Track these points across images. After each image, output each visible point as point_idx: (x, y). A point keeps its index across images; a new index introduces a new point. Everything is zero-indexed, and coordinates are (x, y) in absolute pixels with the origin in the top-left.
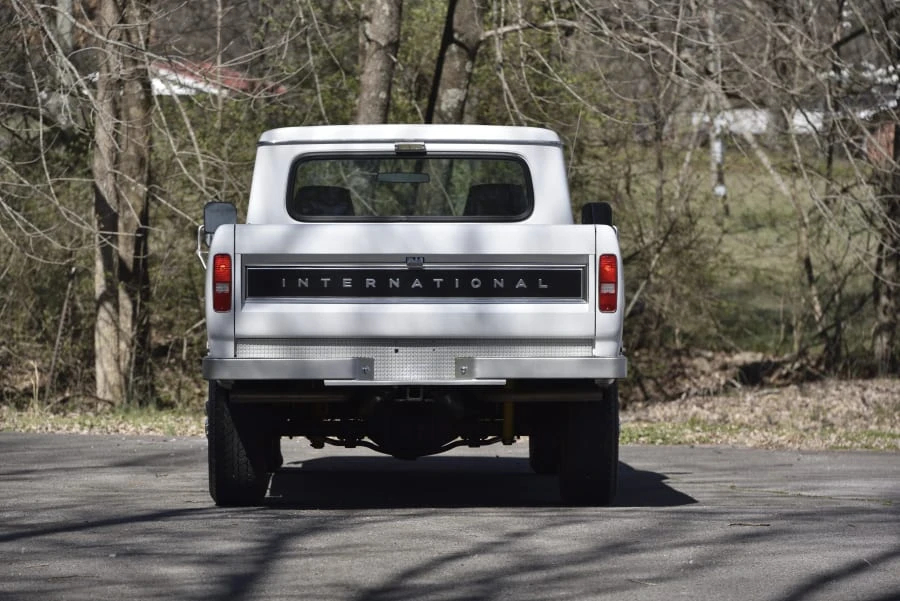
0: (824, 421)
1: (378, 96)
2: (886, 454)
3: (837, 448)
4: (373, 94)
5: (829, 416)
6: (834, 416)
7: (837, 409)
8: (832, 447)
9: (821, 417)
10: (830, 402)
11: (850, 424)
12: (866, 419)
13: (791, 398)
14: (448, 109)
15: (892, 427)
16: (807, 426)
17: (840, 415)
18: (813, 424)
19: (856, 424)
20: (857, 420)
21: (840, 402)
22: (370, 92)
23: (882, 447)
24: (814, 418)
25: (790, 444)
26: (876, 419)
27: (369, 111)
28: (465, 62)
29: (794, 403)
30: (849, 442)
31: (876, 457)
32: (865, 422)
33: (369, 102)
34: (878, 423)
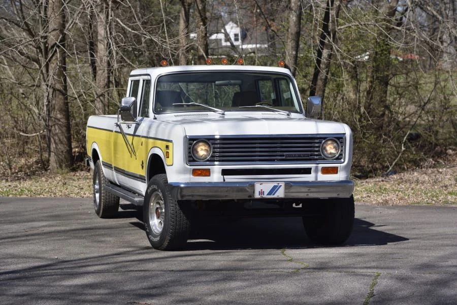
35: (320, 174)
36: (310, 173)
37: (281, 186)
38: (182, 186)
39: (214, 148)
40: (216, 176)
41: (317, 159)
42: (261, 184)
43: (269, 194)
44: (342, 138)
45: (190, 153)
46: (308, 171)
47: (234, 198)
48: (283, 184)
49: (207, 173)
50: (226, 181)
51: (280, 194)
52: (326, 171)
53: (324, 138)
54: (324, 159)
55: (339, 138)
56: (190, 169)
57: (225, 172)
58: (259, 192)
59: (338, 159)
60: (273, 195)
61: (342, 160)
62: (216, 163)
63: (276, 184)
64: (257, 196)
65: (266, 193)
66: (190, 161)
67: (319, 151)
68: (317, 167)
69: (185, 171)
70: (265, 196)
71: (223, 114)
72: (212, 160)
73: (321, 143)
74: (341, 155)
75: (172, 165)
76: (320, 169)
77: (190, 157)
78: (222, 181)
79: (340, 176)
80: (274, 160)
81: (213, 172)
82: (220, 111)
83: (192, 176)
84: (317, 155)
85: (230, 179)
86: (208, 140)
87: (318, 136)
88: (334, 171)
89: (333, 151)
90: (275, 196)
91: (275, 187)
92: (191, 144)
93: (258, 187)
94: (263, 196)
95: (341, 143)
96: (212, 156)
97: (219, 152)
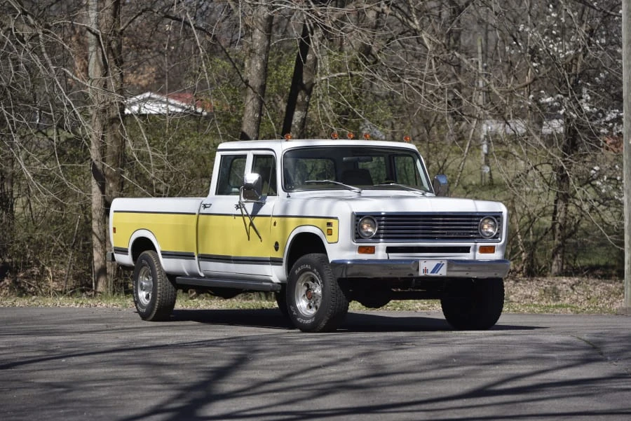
1: (254, 116)
4: (251, 115)
14: (296, 123)
22: (250, 113)
27: (249, 124)
28: (305, 97)
33: (249, 120)
35: (478, 253)
36: (469, 252)
37: (443, 264)
38: (349, 263)
39: (380, 225)
40: (380, 254)
41: (475, 238)
42: (425, 262)
43: (433, 272)
44: (499, 217)
45: (356, 229)
46: (466, 250)
47: (397, 276)
48: (445, 263)
49: (371, 250)
50: (390, 258)
51: (443, 272)
52: (484, 250)
53: (482, 217)
54: (481, 238)
55: (496, 217)
56: (356, 246)
57: (389, 250)
58: (424, 270)
59: (495, 237)
60: (436, 273)
61: (499, 239)
62: (381, 240)
63: (439, 262)
64: (421, 273)
65: (430, 271)
66: (356, 238)
67: (477, 230)
68: (475, 246)
69: (351, 249)
70: (429, 274)
71: (360, 192)
72: (376, 238)
73: (479, 221)
74: (498, 234)
75: (336, 242)
76: (478, 247)
77: (357, 233)
78: (387, 258)
79: (497, 255)
80: (435, 238)
81: (378, 249)
82: (357, 189)
83: (357, 253)
84: (475, 234)
85: (393, 256)
86: (374, 217)
87: (478, 214)
88: (491, 250)
89: (491, 230)
90: (438, 274)
91: (438, 265)
92: (358, 221)
93: (423, 265)
94: (427, 273)
95: (499, 221)
96: (377, 234)
97: (384, 229)
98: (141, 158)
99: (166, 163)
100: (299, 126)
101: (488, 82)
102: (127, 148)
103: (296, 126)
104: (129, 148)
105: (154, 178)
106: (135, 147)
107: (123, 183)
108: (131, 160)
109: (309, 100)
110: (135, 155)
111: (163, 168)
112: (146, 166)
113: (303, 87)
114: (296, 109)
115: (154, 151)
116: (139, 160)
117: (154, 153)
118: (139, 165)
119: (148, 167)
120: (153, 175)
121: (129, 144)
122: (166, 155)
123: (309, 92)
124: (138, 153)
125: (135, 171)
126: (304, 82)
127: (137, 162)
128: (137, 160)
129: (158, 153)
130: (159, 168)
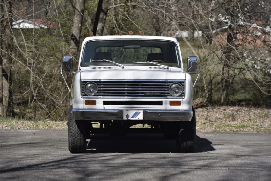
0: (209, 120)
1: (78, 25)
2: (230, 133)
3: (216, 131)
4: (77, 25)
5: (211, 118)
6: (212, 118)
7: (213, 116)
8: (214, 131)
9: (208, 119)
10: (210, 114)
11: (217, 121)
12: (221, 119)
13: (199, 113)
14: (99, 29)
15: (229, 122)
16: (204, 122)
17: (213, 118)
18: (206, 121)
19: (219, 121)
20: (219, 120)
21: (213, 114)
22: (76, 24)
23: (229, 131)
24: (206, 119)
25: (201, 130)
26: (224, 119)
27: (76, 30)
28: (104, 16)
29: (200, 114)
30: (219, 129)
31: (228, 135)
32: (221, 120)
33: (76, 27)
34: (225, 121)
35: (168, 105)
36: (162, 105)
37: (140, 112)
39: (99, 87)
40: (99, 105)
41: (167, 96)
42: (127, 111)
44: (183, 82)
45: (83, 90)
48: (142, 111)
49: (94, 103)
50: (105, 108)
53: (171, 82)
54: (171, 96)
55: (181, 83)
56: (83, 100)
57: (105, 103)
58: (126, 116)
59: (181, 96)
60: (136, 118)
61: (183, 97)
62: (100, 97)
63: (137, 111)
64: (125, 118)
65: (130, 117)
66: (83, 95)
67: (168, 90)
68: (166, 101)
69: (80, 102)
71: (123, 67)
72: (97, 95)
73: (169, 85)
74: (182, 93)
75: (73, 98)
76: (168, 102)
77: (83, 93)
78: (103, 108)
80: (137, 96)
81: (98, 102)
82: (121, 65)
83: (84, 105)
84: (167, 93)
85: (108, 107)
88: (178, 103)
90: (136, 119)
91: (136, 113)
93: (125, 113)
94: (129, 118)
95: (183, 85)
96: (97, 93)
98: (21, 47)
99: (34, 49)
100: (101, 31)
101: (198, 9)
102: (13, 42)
103: (100, 31)
104: (15, 42)
105: (27, 57)
106: (18, 41)
107: (11, 59)
108: (16, 48)
109: (106, 17)
110: (17, 45)
111: (32, 51)
112: (23, 50)
113: (103, 11)
114: (99, 22)
115: (27, 43)
116: (19, 47)
117: (27, 44)
118: (20, 50)
119: (24, 51)
120: (27, 56)
121: (15, 40)
122: (34, 45)
123: (106, 14)
124: (19, 44)
125: (17, 53)
126: (103, 8)
127: (19, 49)
128: (19, 48)
129: (29, 44)
130: (30, 52)
